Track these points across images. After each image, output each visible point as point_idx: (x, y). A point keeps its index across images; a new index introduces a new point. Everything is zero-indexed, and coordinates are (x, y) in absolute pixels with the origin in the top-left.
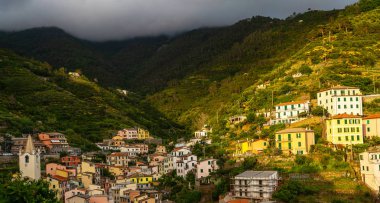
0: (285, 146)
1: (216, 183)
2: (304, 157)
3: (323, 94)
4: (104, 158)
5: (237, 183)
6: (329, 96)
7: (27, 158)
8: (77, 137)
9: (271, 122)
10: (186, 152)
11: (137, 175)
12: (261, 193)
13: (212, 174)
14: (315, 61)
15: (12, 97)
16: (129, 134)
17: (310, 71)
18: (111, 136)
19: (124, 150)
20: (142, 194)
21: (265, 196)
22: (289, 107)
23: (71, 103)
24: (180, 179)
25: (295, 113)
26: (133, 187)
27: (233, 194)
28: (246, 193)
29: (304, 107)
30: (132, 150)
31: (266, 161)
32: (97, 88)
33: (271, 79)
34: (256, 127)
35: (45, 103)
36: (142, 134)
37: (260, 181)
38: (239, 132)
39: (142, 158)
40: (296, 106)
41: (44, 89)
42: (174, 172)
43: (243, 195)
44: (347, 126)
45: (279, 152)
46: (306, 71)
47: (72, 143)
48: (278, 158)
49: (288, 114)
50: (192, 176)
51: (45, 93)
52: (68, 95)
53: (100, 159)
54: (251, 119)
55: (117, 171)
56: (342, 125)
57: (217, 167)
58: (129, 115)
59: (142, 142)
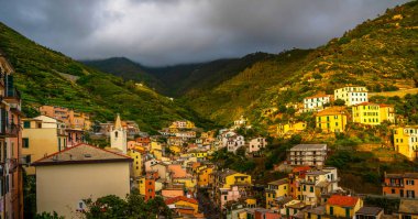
0: (324, 126)
1: (268, 155)
2: (342, 134)
3: (340, 90)
4: (165, 140)
5: (292, 154)
6: (345, 92)
7: (116, 133)
8: (144, 125)
9: (301, 111)
10: (233, 134)
11: (195, 151)
12: (315, 162)
13: (262, 149)
14: (322, 71)
15: (99, 96)
16: (181, 124)
17: (321, 77)
18: (167, 126)
19: (178, 135)
20: (202, 164)
21: (319, 164)
22: (315, 100)
23: (139, 102)
24: (231, 153)
25: (320, 105)
26: (194, 159)
27: (289, 163)
28: (301, 162)
29: (326, 99)
30: (184, 135)
31: (310, 138)
32: (155, 94)
33: (290, 84)
34: (287, 115)
35: (121, 103)
36: (190, 125)
37: (315, 152)
38: (274, 119)
39: (191, 141)
40: (321, 99)
41: (119, 93)
42: (225, 149)
43: (299, 164)
44: (371, 111)
45: (320, 131)
46: (317, 77)
47: (141, 129)
48: (319, 135)
49: (315, 105)
50: (241, 151)
51: (120, 96)
52: (136, 97)
53: (163, 140)
54: (283, 110)
55: (176, 150)
56: (367, 110)
57: (265, 143)
58: (178, 112)
59: (190, 130)
